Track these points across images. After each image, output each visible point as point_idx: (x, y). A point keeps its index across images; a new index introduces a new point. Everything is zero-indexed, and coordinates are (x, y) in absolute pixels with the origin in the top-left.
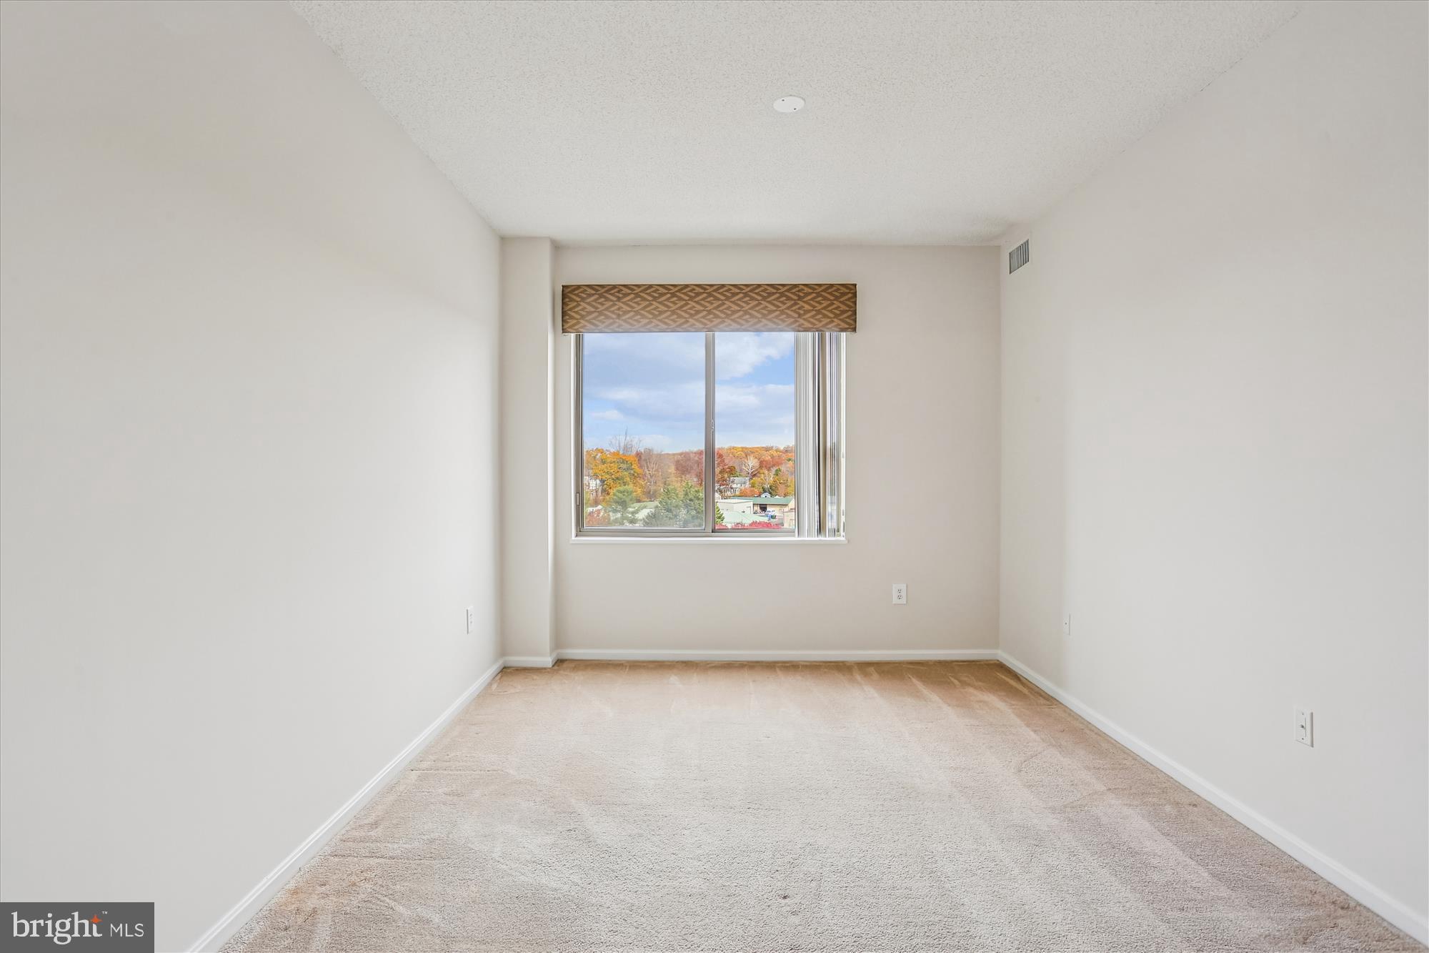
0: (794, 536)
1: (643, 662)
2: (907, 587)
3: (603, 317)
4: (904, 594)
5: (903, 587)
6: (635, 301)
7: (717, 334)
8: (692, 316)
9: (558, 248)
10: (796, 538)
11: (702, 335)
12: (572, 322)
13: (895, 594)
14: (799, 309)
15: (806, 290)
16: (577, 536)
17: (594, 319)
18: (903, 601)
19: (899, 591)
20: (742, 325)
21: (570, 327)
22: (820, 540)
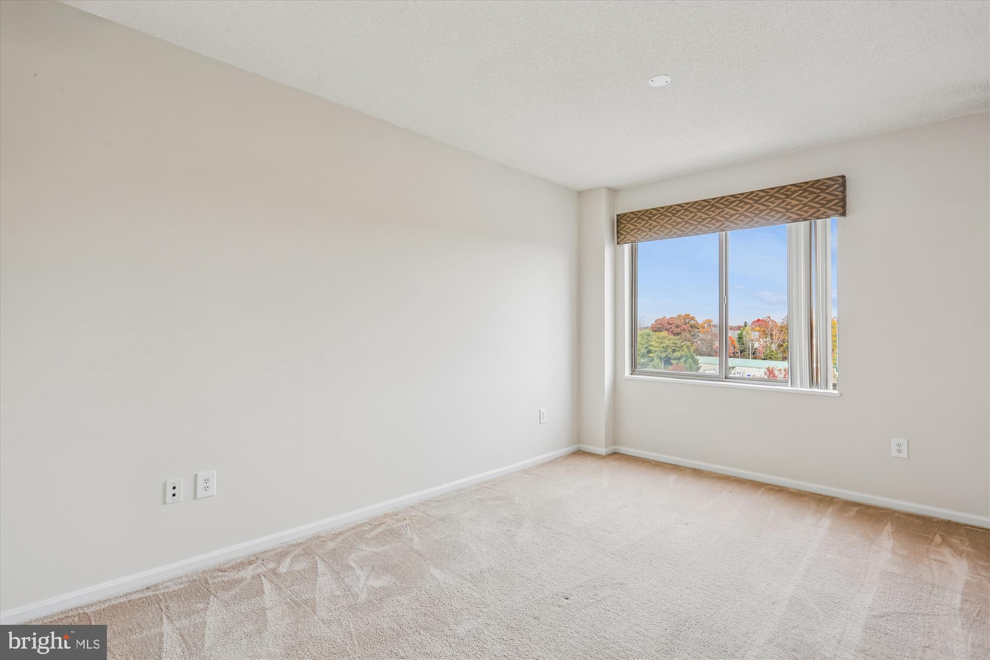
0: (787, 386)
1: (663, 463)
2: (908, 441)
3: (640, 232)
4: (904, 448)
5: (904, 442)
6: (661, 218)
7: (729, 233)
8: (699, 223)
9: (613, 192)
10: (789, 388)
11: (716, 235)
12: (622, 237)
13: (894, 448)
14: (787, 205)
15: (794, 188)
16: (632, 374)
17: (635, 233)
18: (904, 455)
19: (899, 445)
20: (738, 224)
21: (621, 240)
22: (814, 391)
